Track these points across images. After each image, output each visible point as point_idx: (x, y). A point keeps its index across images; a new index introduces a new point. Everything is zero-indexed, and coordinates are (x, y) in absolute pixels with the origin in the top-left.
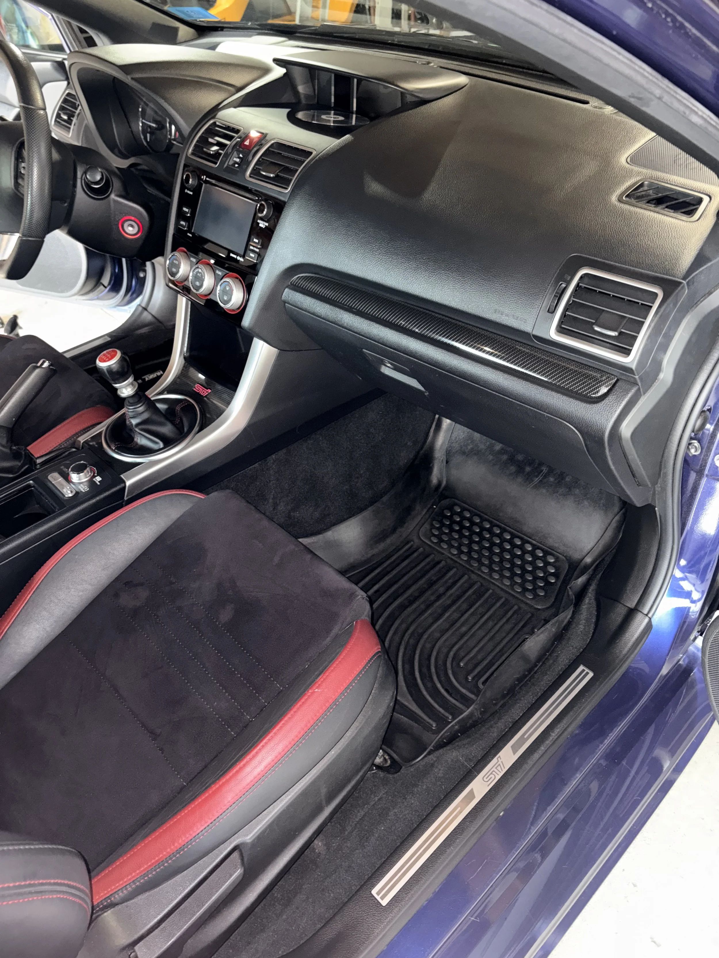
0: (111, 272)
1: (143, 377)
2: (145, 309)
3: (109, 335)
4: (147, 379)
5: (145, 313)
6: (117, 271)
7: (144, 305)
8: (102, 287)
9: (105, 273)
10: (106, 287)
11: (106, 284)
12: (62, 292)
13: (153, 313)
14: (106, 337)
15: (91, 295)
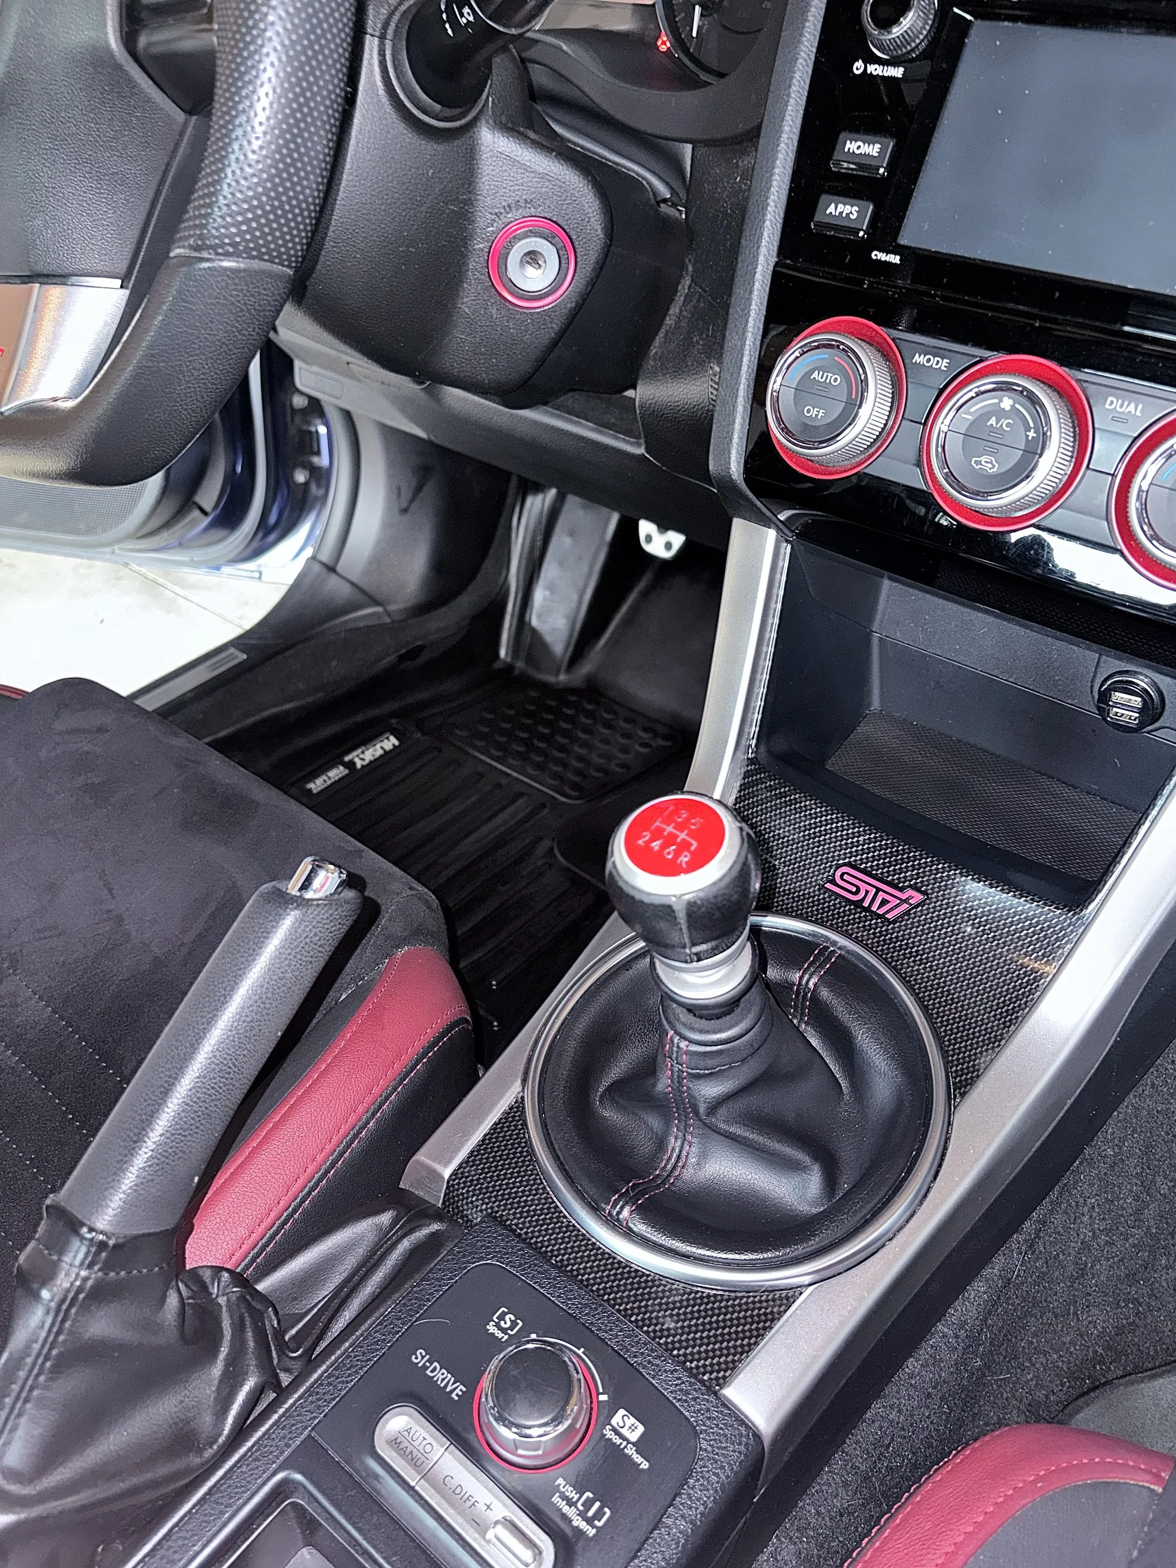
0: (226, 472)
1: (347, 759)
2: (331, 569)
3: (237, 643)
4: (359, 764)
5: (333, 581)
6: (239, 469)
7: (325, 557)
8: (196, 513)
9: (209, 473)
10: (205, 513)
11: (208, 507)
12: (89, 531)
13: (354, 579)
14: (232, 650)
15: (165, 537)
